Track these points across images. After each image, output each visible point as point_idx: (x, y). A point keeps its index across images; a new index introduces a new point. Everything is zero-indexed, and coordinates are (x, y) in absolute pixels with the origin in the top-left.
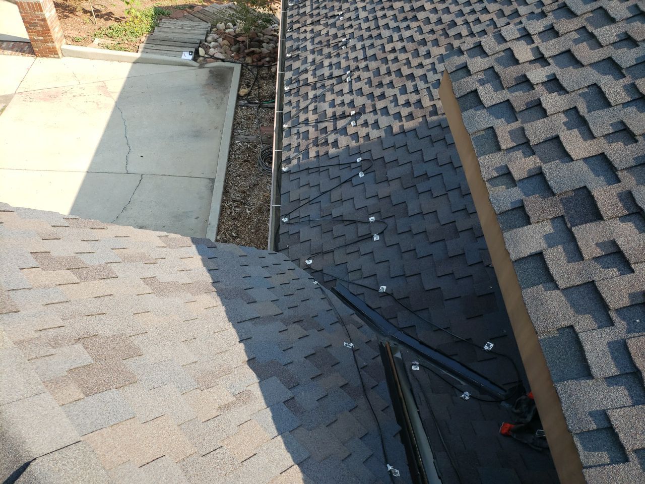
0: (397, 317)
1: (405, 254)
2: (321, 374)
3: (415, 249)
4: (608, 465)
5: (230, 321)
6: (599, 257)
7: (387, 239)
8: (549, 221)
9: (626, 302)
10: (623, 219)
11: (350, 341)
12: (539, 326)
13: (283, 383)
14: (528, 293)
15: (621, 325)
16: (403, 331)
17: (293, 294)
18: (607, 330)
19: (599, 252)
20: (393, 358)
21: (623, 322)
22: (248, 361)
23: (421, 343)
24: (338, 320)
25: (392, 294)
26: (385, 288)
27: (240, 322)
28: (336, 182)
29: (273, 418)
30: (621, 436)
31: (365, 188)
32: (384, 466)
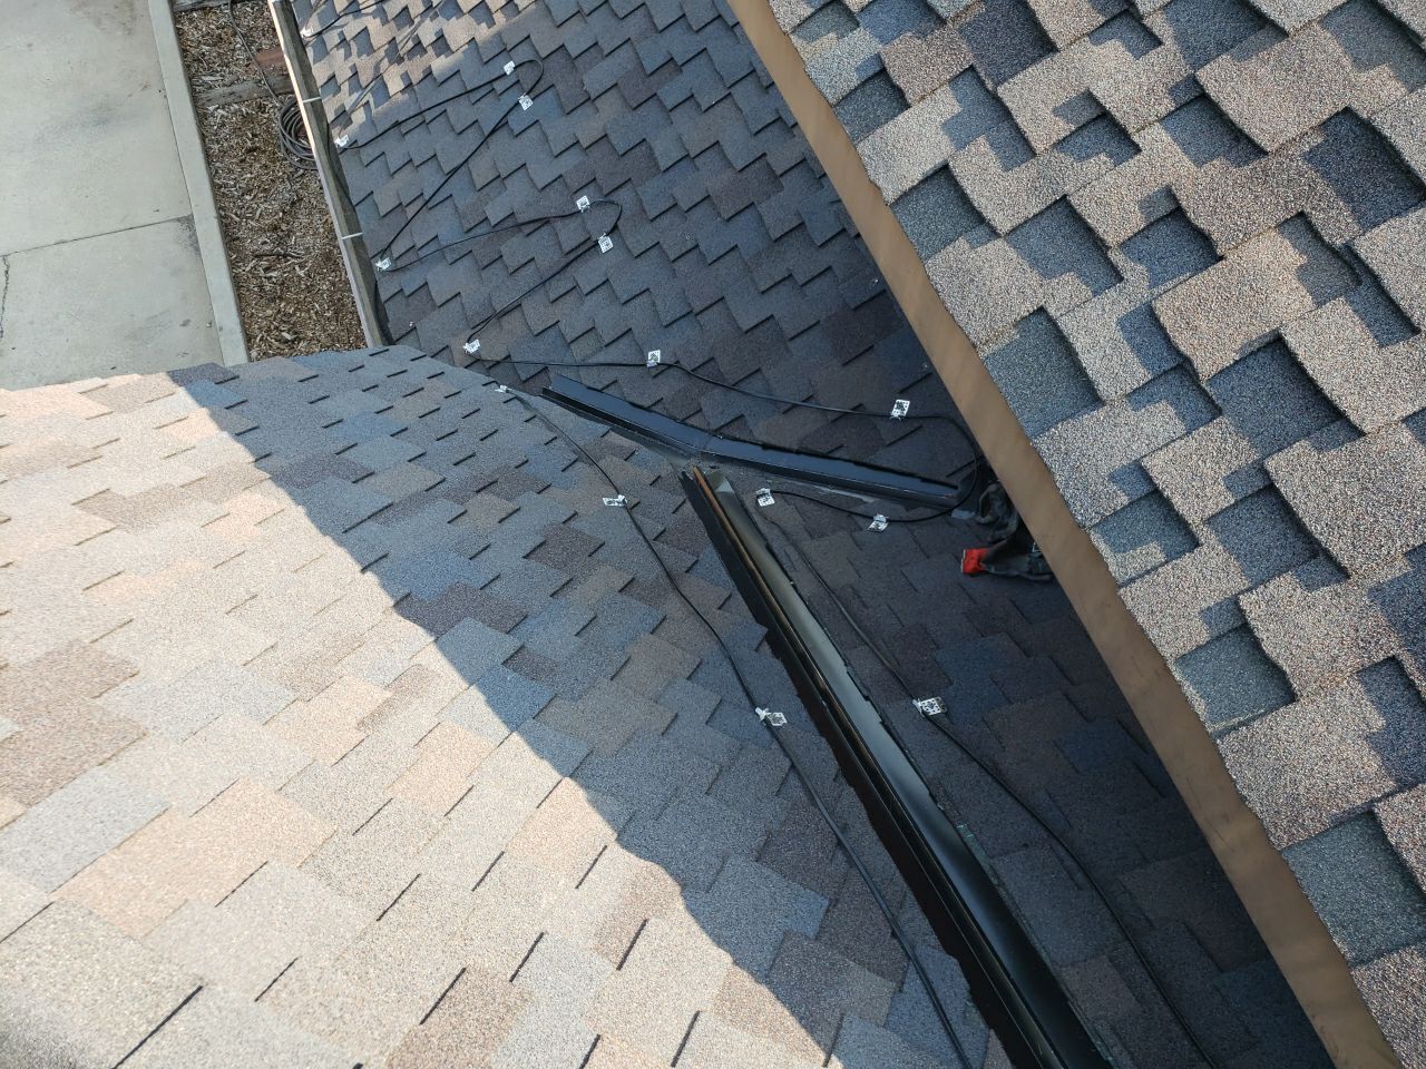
0: (701, 410)
1: (680, 263)
2: (571, 580)
3: (697, 246)
4: (1162, 565)
5: (325, 534)
6: (1064, 139)
7: (630, 241)
8: (946, 88)
9: (1137, 221)
10: (1096, 35)
11: (614, 491)
12: (976, 330)
13: (490, 626)
14: (938, 265)
15: (1134, 272)
16: (721, 434)
17: (456, 431)
18: (1112, 293)
19: (1063, 128)
20: (715, 496)
21: (1140, 268)
22: (396, 605)
23: (766, 446)
24: (575, 457)
25: (678, 362)
26: (658, 353)
27: (350, 529)
28: (472, 138)
29: (490, 702)
30: (1177, 501)
31: (544, 134)
32: (751, 716)
